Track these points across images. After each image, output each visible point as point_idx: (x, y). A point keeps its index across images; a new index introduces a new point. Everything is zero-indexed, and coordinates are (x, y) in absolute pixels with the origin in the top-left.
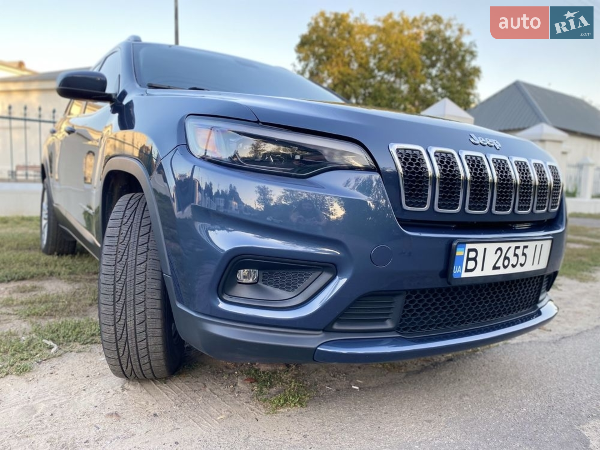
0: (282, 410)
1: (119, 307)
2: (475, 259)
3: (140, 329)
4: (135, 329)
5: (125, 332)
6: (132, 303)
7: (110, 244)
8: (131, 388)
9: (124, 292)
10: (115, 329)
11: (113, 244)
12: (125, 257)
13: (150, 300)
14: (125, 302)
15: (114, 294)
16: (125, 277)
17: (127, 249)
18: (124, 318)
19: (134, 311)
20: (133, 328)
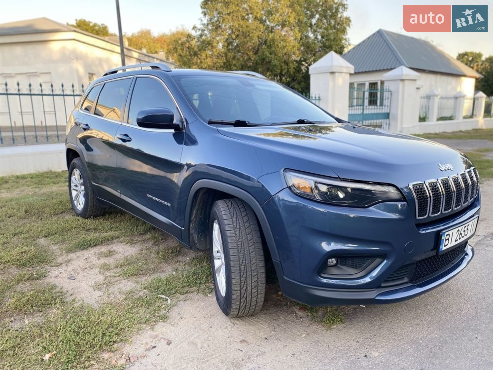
0: (333, 327)
1: (243, 280)
2: (448, 239)
3: (254, 291)
4: (252, 291)
5: (246, 293)
6: (250, 276)
7: (232, 242)
8: (237, 322)
9: (245, 270)
10: (241, 292)
11: (234, 242)
12: (243, 250)
13: (260, 274)
14: (246, 276)
15: (240, 273)
16: (245, 262)
17: (243, 244)
18: (246, 285)
19: (252, 281)
20: (251, 290)
